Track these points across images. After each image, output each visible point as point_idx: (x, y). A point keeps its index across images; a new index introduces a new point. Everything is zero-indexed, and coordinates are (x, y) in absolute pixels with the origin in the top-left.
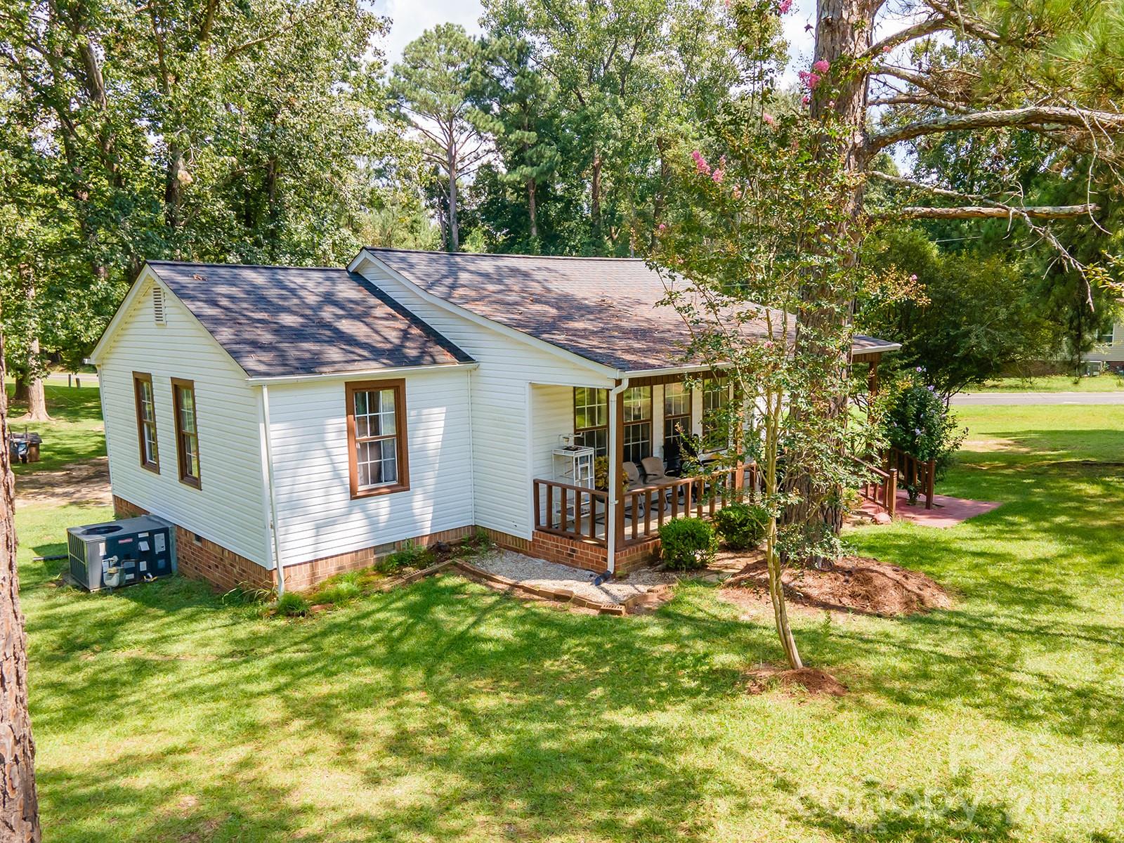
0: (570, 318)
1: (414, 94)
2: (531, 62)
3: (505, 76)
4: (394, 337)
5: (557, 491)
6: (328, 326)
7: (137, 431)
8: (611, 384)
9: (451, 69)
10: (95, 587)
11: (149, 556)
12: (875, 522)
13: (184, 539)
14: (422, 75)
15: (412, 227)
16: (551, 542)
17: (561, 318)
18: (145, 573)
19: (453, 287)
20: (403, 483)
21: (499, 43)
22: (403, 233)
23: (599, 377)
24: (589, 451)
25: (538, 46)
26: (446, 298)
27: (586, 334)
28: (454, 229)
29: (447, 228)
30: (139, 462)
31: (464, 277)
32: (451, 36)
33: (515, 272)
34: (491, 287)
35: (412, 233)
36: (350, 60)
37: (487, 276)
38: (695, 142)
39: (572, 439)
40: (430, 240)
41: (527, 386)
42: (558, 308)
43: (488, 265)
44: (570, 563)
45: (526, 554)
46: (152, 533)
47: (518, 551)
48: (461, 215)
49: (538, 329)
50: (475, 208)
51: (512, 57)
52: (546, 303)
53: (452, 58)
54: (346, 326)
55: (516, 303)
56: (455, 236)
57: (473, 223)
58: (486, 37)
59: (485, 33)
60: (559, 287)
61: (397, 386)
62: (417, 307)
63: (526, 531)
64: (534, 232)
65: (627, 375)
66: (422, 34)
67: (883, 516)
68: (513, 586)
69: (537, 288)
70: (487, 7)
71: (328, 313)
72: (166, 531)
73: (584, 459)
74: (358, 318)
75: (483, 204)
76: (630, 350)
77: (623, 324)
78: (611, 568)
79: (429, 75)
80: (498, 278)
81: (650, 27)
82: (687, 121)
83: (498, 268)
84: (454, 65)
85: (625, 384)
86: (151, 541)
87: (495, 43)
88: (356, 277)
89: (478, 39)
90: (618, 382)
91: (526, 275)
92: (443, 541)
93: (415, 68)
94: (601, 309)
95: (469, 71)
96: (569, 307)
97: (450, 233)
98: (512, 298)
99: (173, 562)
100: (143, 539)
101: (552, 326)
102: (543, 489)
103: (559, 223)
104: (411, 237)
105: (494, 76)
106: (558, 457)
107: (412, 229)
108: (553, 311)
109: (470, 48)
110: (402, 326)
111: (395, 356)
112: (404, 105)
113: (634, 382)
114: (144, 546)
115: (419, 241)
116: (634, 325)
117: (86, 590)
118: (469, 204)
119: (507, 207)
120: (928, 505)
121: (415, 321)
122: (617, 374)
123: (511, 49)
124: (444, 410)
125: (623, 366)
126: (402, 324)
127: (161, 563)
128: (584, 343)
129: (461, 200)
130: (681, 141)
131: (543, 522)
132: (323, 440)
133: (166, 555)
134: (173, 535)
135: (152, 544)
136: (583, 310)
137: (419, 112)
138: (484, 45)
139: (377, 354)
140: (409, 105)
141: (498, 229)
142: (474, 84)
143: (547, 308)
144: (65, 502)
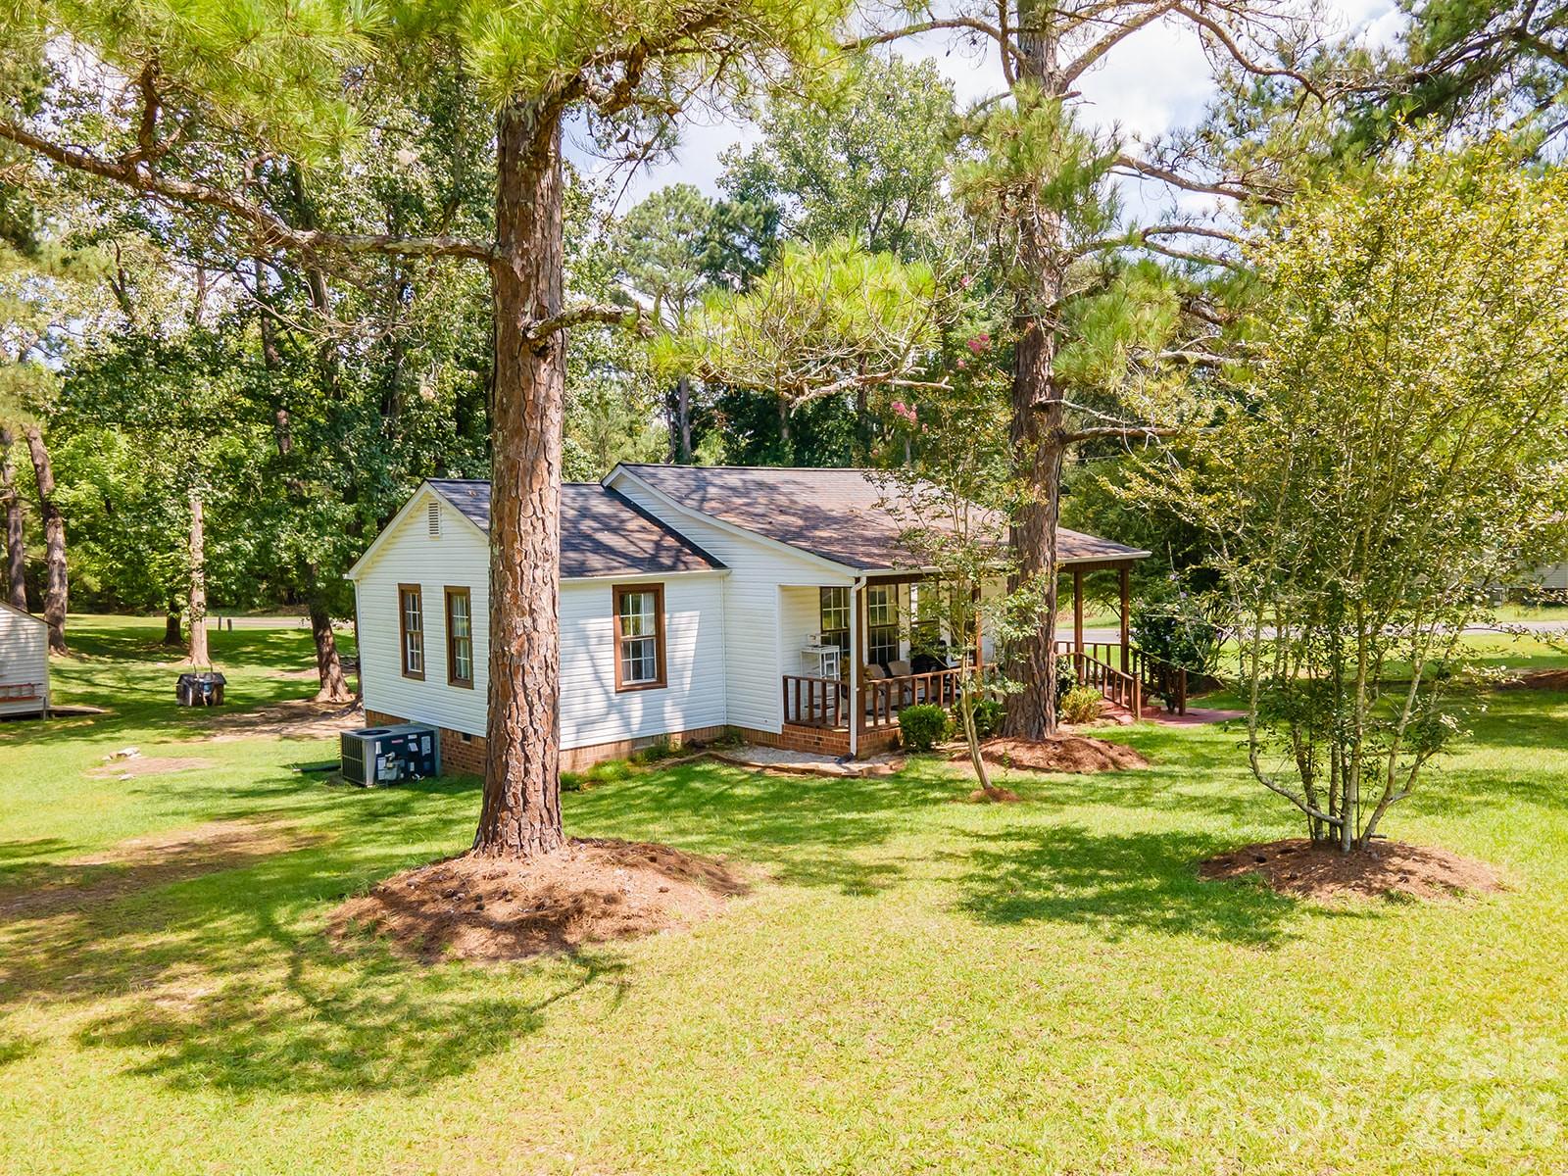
0: (815, 528)
1: (638, 271)
2: (780, 228)
3: (748, 245)
4: (649, 547)
5: (804, 685)
6: (588, 537)
7: (399, 642)
8: (851, 582)
9: (683, 237)
10: (369, 784)
11: (416, 757)
12: (1120, 723)
13: (450, 741)
14: (648, 247)
15: (631, 429)
16: (799, 734)
17: (807, 528)
18: (413, 773)
19: (703, 500)
20: (661, 681)
21: (742, 208)
22: (619, 437)
23: (840, 576)
24: (835, 649)
25: (789, 208)
26: (700, 509)
27: (830, 541)
28: (686, 433)
29: (676, 430)
30: (400, 672)
31: (712, 491)
32: (682, 200)
33: (761, 485)
34: (740, 501)
35: (631, 436)
36: (570, 242)
37: (733, 489)
38: (983, 324)
39: (819, 638)
40: (653, 445)
41: (777, 589)
42: (806, 519)
43: (734, 479)
44: (818, 750)
45: (776, 747)
46: (420, 735)
47: (768, 746)
48: (695, 413)
49: (785, 536)
50: (710, 404)
51: (758, 225)
52: (794, 515)
53: (684, 226)
54: (606, 538)
55: (763, 515)
56: (687, 440)
57: (708, 424)
58: (726, 201)
59: (723, 196)
60: (804, 499)
61: (657, 591)
62: (673, 519)
63: (776, 726)
64: (785, 433)
65: (866, 573)
66: (648, 197)
67: (1127, 718)
68: (765, 768)
69: (782, 500)
70: (726, 164)
71: (586, 525)
72: (431, 734)
73: (829, 656)
74: (614, 531)
75: (721, 400)
76: (869, 555)
77: (869, 533)
78: (853, 750)
79: (657, 246)
80: (743, 491)
81: (927, 186)
82: (973, 297)
83: (744, 481)
84: (686, 232)
85: (864, 581)
86: (418, 742)
87: (738, 208)
88: (611, 492)
89: (715, 202)
90: (858, 580)
91: (773, 488)
92: (698, 739)
93: (638, 238)
94: (847, 520)
95: (705, 240)
96: (815, 518)
97: (680, 437)
98: (760, 510)
99: (438, 763)
100: (412, 741)
101: (799, 535)
102: (792, 683)
103: (816, 422)
104: (630, 441)
105: (733, 246)
106: (805, 655)
107: (631, 432)
108: (800, 522)
109: (706, 214)
110: (655, 538)
111: (652, 563)
112: (625, 281)
113: (872, 581)
114: (413, 747)
115: (639, 447)
116: (877, 534)
117: (364, 786)
118: (703, 400)
119: (750, 403)
120: (1181, 713)
121: (669, 531)
122: (856, 573)
123: (757, 214)
124: (698, 613)
125: (862, 566)
126: (656, 533)
127: (427, 764)
128: (826, 549)
129: (694, 395)
130: (966, 322)
131: (792, 716)
132: (587, 645)
133: (431, 757)
134: (438, 739)
135: (419, 745)
136: (829, 520)
137: (644, 291)
138: (723, 210)
139: (634, 562)
140: (630, 281)
141: (740, 430)
142: (710, 256)
143: (793, 519)
144: (277, 737)
